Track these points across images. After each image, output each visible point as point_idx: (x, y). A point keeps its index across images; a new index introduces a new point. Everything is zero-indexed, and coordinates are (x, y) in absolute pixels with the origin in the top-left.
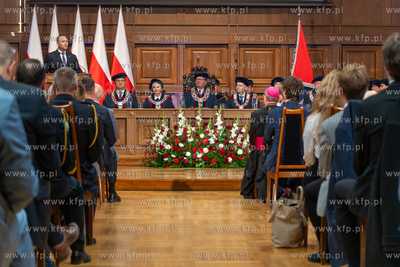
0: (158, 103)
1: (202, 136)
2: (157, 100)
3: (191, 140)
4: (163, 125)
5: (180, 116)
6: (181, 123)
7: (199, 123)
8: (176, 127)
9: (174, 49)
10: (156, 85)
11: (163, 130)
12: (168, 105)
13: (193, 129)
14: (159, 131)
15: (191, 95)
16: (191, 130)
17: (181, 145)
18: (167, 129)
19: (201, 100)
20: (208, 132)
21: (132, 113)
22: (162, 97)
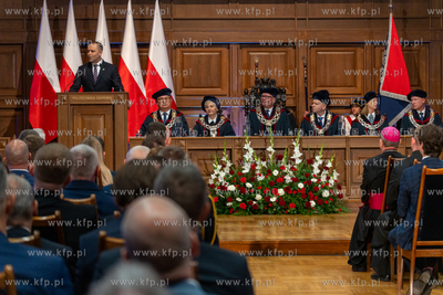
0: (213, 128)
1: (276, 173)
2: (212, 124)
3: (261, 178)
4: (224, 159)
5: (246, 147)
6: (248, 156)
7: (271, 156)
8: (242, 160)
9: (225, 50)
10: (210, 103)
11: (224, 166)
12: (226, 130)
13: (264, 164)
14: (219, 167)
15: (256, 116)
16: (261, 164)
17: (249, 185)
18: (229, 164)
19: (269, 123)
20: (283, 168)
21: (183, 142)
22: (218, 120)
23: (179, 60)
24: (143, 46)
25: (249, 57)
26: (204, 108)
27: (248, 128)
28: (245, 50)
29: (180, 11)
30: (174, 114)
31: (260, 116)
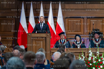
1: (100, 60)
2: (78, 44)
3: (95, 62)
4: (82, 56)
6: (90, 55)
7: (98, 55)
8: (88, 57)
11: (82, 58)
13: (96, 57)
15: (93, 41)
16: (95, 58)
17: (91, 64)
18: (84, 57)
20: (102, 59)
21: (69, 50)
22: (80, 43)
23: (67, 22)
24: (55, 18)
25: (90, 22)
26: (75, 39)
27: (90, 45)
28: (89, 19)
29: (67, 6)
30: (66, 41)
31: (94, 41)
